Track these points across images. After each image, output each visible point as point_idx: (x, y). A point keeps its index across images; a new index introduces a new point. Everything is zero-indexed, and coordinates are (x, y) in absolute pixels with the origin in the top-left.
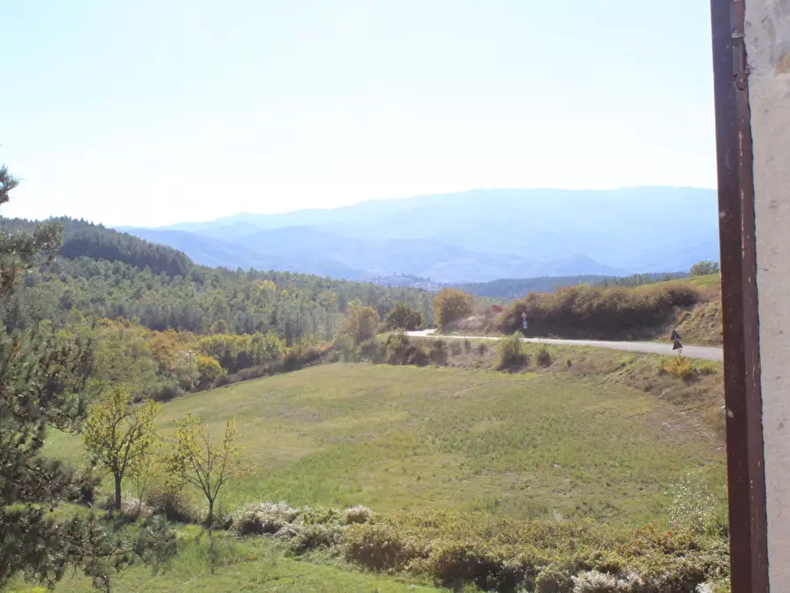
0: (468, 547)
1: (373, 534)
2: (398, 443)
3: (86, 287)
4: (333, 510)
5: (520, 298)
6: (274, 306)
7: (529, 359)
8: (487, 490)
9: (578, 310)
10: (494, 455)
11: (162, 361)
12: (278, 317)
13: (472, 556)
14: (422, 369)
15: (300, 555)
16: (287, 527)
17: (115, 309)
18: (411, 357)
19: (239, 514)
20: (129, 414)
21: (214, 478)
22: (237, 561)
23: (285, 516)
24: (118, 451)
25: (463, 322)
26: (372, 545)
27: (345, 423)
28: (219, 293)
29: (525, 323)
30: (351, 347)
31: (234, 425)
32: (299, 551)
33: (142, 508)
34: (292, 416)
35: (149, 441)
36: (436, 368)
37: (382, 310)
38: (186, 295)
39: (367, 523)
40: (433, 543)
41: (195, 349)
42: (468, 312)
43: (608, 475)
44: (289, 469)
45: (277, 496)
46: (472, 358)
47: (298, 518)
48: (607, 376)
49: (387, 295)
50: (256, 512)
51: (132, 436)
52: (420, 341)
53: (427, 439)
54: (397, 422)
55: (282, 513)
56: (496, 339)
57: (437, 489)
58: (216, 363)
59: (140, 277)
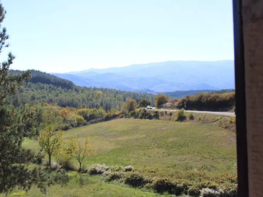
0: (165, 179)
1: (134, 175)
2: (142, 145)
3: (40, 93)
4: (121, 167)
5: (184, 97)
6: (102, 99)
7: (186, 118)
8: (172, 161)
9: (203, 101)
10: (174, 149)
11: (64, 117)
12: (103, 103)
13: (167, 182)
14: (151, 120)
15: (109, 182)
16: (106, 172)
17: (49, 100)
18: (147, 116)
19: (90, 167)
20: (54, 135)
21: (81, 156)
22: (89, 183)
24: (50, 147)
25: (164, 105)
26: (133, 179)
27: (125, 138)
28: (83, 95)
30: (127, 113)
31: (89, 139)
32: (109, 180)
33: (58, 166)
34: (107, 135)
35: (60, 143)
36: (156, 120)
37: (138, 101)
38: (73, 95)
39: (132, 171)
40: (154, 178)
41: (75, 113)
42: (167, 102)
43: (212, 156)
44: (106, 153)
45: (102, 162)
46: (167, 117)
47: (109, 169)
48: (213, 123)
49: (139, 96)
50: (95, 167)
51: (54, 142)
53: (152, 144)
54: (142, 138)
55: (104, 168)
56: (176, 111)
57: (155, 160)
58: (83, 118)
59: (58, 89)
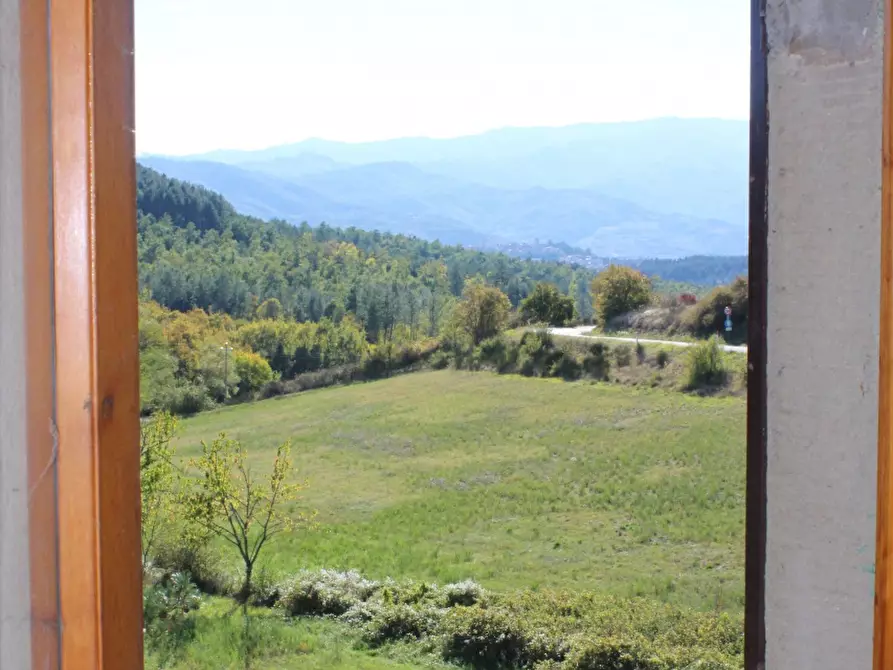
0: (622, 646)
1: (485, 622)
4: (427, 585)
7: (731, 378)
8: (657, 567)
10: (670, 516)
11: (182, 357)
12: (359, 298)
13: (628, 660)
14: (572, 384)
15: (374, 647)
16: (359, 607)
18: (554, 366)
19: (289, 584)
21: (254, 531)
22: (283, 652)
23: (356, 591)
25: (635, 317)
26: (482, 638)
27: (452, 459)
28: (272, 259)
29: (728, 323)
30: (466, 347)
31: (289, 454)
32: (375, 643)
33: (146, 570)
34: (374, 445)
36: (593, 384)
37: (515, 295)
38: (223, 259)
39: (476, 606)
40: (573, 639)
41: (233, 340)
42: (644, 303)
44: (365, 524)
45: (347, 562)
46: (647, 372)
47: (377, 594)
49: (524, 273)
50: (315, 582)
52: (571, 343)
53: (572, 488)
54: (529, 461)
55: (353, 587)
56: (685, 344)
57: (584, 564)
58: (264, 363)
59: (155, 230)
